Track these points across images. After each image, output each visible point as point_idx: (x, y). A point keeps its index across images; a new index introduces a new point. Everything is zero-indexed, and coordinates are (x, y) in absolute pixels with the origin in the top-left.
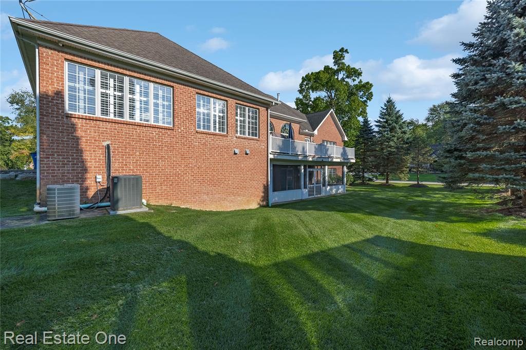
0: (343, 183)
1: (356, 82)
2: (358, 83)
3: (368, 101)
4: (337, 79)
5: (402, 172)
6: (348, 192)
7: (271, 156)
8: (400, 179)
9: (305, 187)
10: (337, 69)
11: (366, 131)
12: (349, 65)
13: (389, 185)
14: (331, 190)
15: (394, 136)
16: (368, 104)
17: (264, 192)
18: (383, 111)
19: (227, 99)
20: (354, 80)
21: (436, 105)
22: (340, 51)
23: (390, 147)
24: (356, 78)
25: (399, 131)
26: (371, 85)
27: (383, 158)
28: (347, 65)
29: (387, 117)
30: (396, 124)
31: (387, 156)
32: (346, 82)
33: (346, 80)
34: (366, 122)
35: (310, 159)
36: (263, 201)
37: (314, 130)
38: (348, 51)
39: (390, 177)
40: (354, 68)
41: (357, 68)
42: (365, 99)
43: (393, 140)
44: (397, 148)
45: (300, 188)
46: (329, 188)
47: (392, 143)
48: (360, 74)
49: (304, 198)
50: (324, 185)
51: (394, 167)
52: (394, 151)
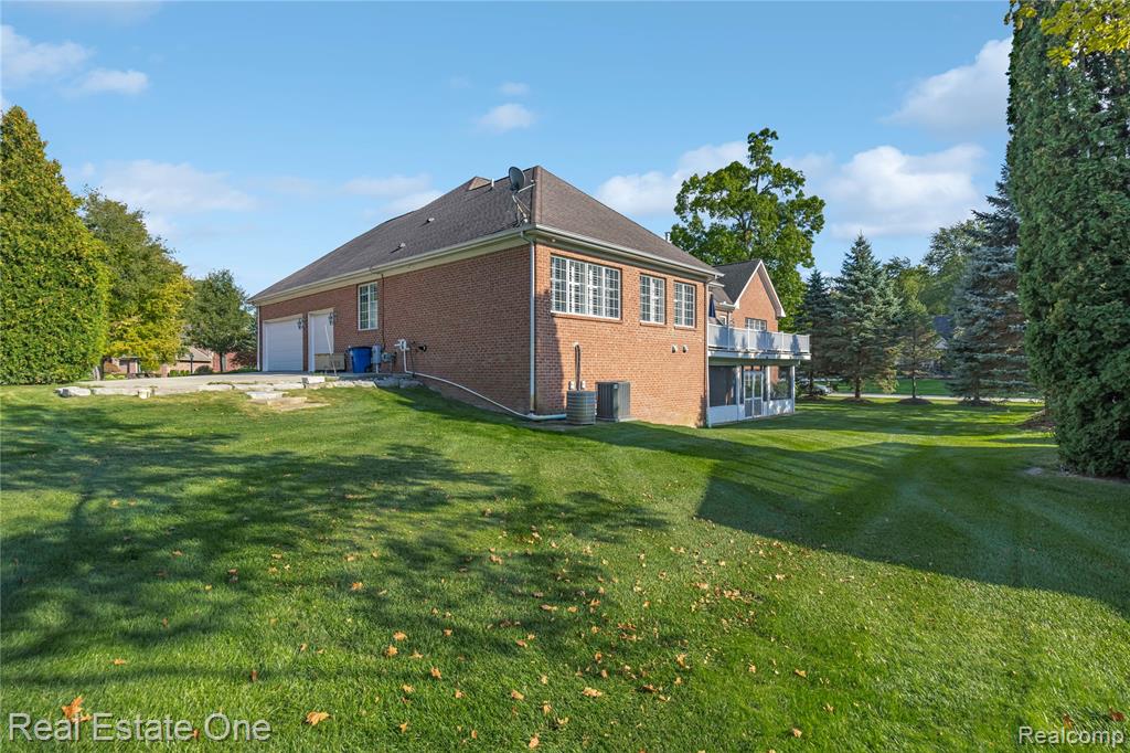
0: (790, 397)
1: (792, 197)
2: (795, 198)
3: (814, 232)
4: (755, 189)
5: (884, 376)
6: (798, 412)
7: (709, 354)
8: (880, 390)
9: (742, 402)
10: (756, 171)
11: (817, 297)
12: (779, 164)
13: (862, 401)
14: (774, 407)
15: (870, 310)
16: (813, 239)
17: (701, 407)
18: (849, 261)
19: (666, 276)
20: (788, 192)
21: (948, 228)
22: (762, 134)
23: (864, 330)
24: (792, 188)
25: (879, 300)
26: (822, 204)
27: (851, 350)
28: (775, 163)
29: (857, 273)
30: (875, 287)
31: (858, 347)
32: (772, 195)
33: (772, 191)
34: (816, 279)
35: (753, 356)
36: (700, 420)
37: (734, 301)
38: (778, 135)
39: (862, 386)
40: (789, 170)
41: (795, 170)
42: (808, 228)
43: (868, 318)
44: (876, 332)
45: (735, 403)
46: (771, 404)
47: (867, 324)
48: (800, 182)
49: (740, 419)
50: (765, 400)
51: (869, 368)
52: (871, 339)
